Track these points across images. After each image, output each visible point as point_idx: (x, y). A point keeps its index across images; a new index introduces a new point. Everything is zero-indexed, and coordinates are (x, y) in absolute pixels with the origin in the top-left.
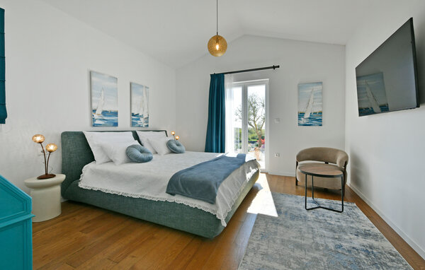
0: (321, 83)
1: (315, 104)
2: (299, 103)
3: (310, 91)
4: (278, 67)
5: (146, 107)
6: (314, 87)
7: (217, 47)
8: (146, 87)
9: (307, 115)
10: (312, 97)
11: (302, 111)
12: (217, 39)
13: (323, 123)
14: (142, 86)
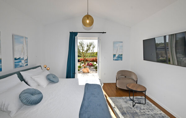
0: (122, 42)
1: (120, 51)
2: (113, 50)
3: (118, 45)
4: (105, 33)
5: (26, 52)
6: (120, 44)
7: (88, 21)
8: (26, 38)
9: (117, 56)
10: (119, 48)
11: (115, 54)
12: (88, 16)
13: (123, 59)
14: (22, 37)
